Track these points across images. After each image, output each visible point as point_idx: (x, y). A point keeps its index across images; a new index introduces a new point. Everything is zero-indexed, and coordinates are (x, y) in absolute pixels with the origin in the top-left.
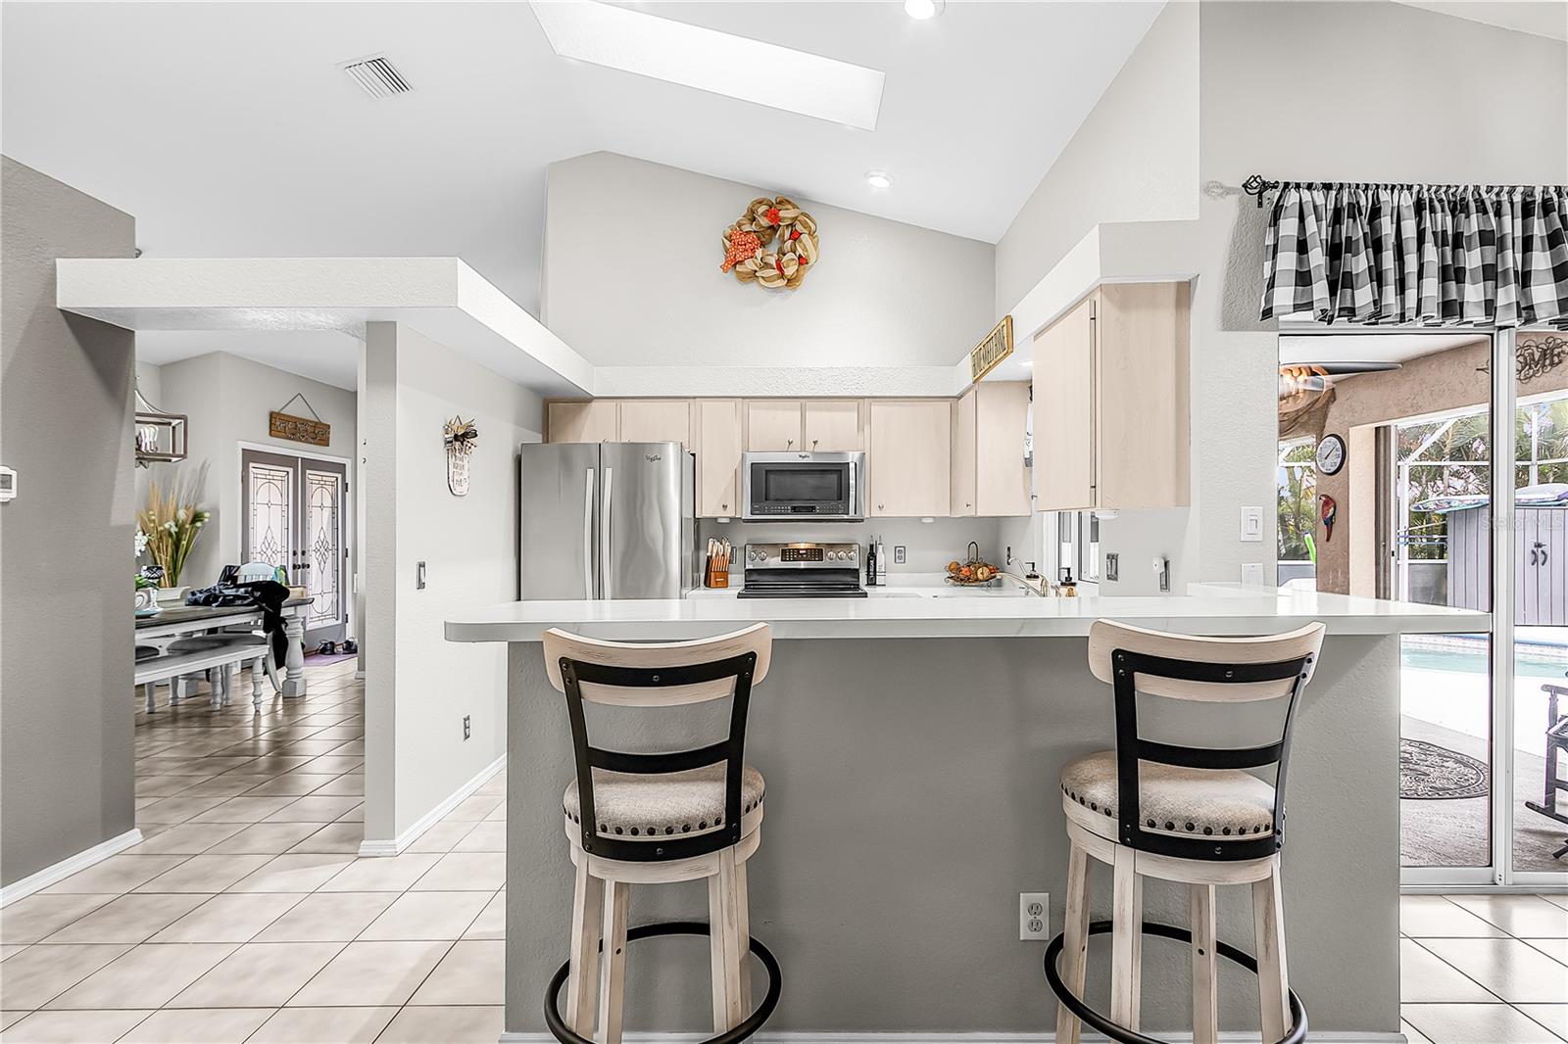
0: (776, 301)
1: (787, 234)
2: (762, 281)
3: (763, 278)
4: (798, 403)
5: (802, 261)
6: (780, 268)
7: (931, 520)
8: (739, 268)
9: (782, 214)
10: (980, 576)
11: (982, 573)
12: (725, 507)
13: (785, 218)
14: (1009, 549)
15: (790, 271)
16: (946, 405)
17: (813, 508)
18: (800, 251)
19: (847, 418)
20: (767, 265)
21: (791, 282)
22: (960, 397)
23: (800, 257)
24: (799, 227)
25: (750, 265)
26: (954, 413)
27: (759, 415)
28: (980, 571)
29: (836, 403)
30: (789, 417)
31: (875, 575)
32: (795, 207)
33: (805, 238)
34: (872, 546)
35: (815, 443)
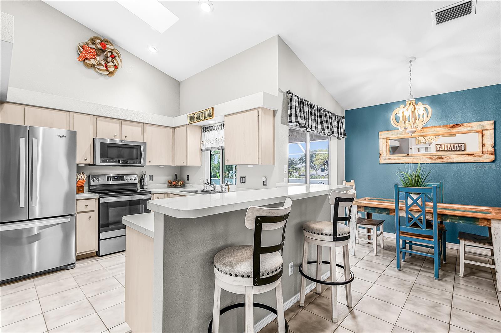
0: (102, 79)
1: (109, 54)
2: (96, 69)
3: (98, 68)
4: (119, 121)
5: (116, 67)
6: (106, 67)
7: (163, 167)
8: (86, 61)
9: (107, 46)
10: (180, 184)
11: (180, 183)
12: (86, 159)
13: (109, 48)
14: (188, 176)
15: (111, 69)
16: (170, 130)
17: (127, 161)
18: (115, 63)
19: (138, 129)
20: (100, 64)
21: (111, 74)
22: (175, 128)
23: (115, 65)
24: (115, 54)
25: (92, 62)
26: (173, 133)
27: (101, 124)
28: (179, 182)
29: (128, 123)
30: (115, 126)
31: (144, 185)
32: (112, 45)
33: (117, 58)
34: (142, 175)
35: (126, 137)
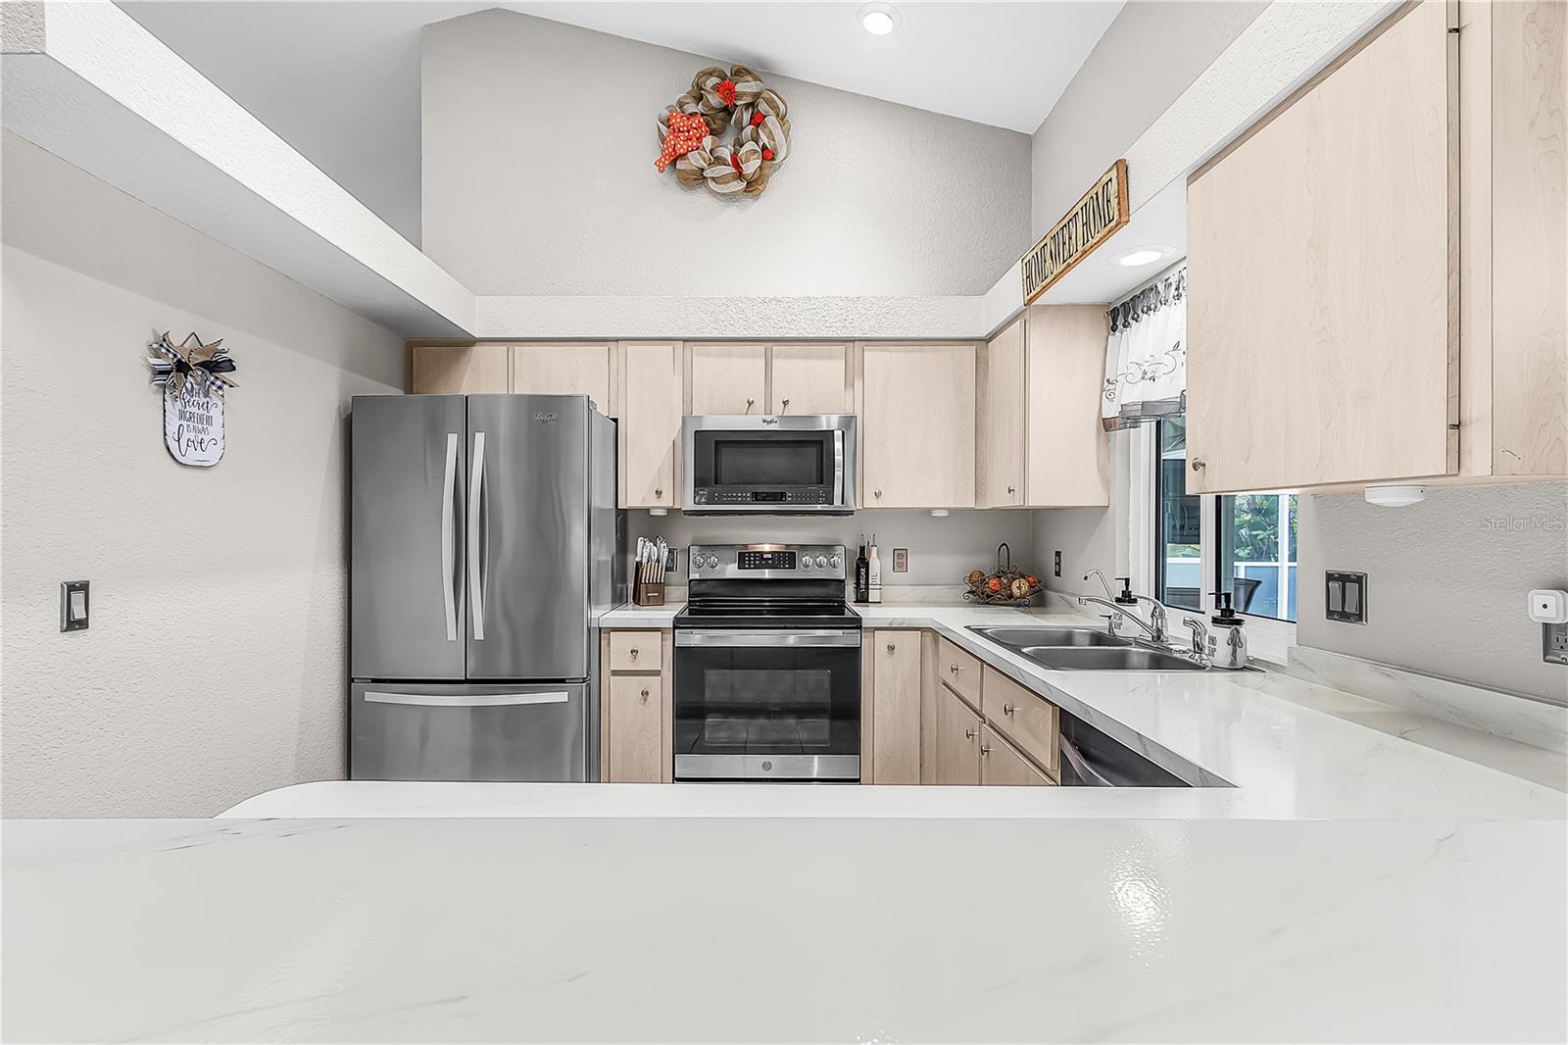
0: (731, 213)
1: (747, 117)
2: (712, 185)
3: (713, 179)
4: (760, 348)
5: (768, 155)
6: (736, 164)
7: (944, 513)
8: (680, 165)
9: (739, 88)
10: (1016, 592)
11: (1019, 588)
12: (659, 493)
13: (745, 94)
14: (1058, 554)
15: (751, 167)
16: (969, 352)
17: (783, 495)
18: (764, 138)
19: (830, 367)
20: (719, 161)
21: (753, 186)
22: (988, 340)
23: (764, 148)
24: (763, 107)
25: (695, 160)
26: (981, 364)
27: (707, 364)
28: (1015, 584)
29: (814, 348)
30: (747, 366)
31: (867, 589)
32: (756, 79)
33: (771, 121)
34: (862, 549)
35: (785, 403)
